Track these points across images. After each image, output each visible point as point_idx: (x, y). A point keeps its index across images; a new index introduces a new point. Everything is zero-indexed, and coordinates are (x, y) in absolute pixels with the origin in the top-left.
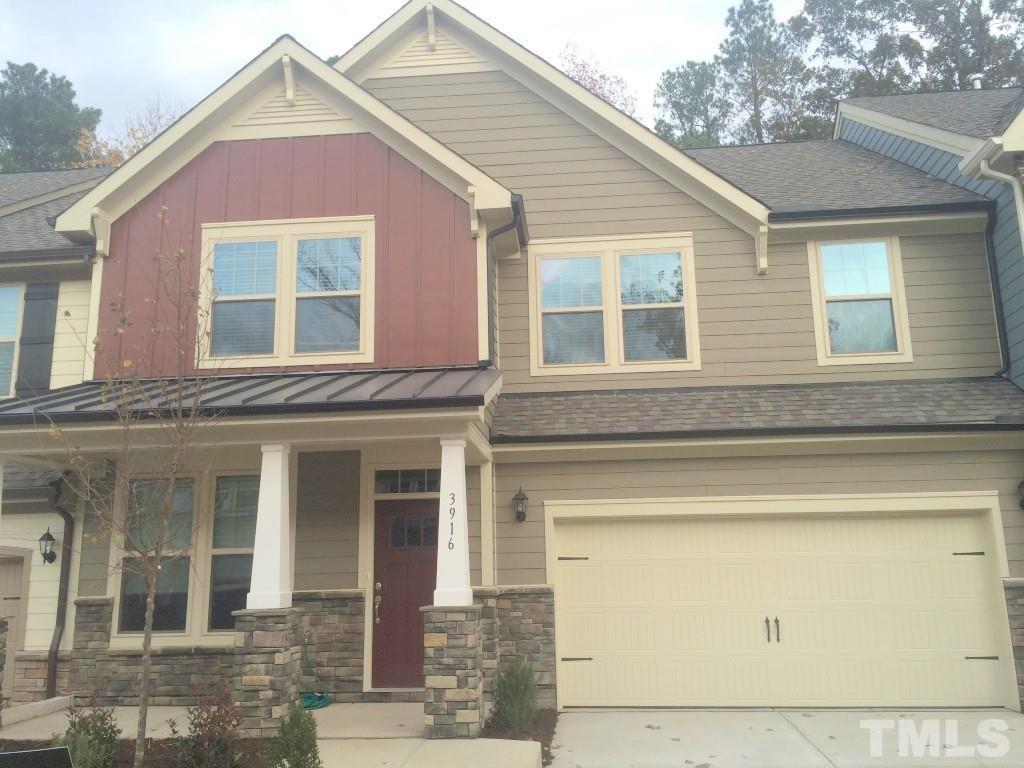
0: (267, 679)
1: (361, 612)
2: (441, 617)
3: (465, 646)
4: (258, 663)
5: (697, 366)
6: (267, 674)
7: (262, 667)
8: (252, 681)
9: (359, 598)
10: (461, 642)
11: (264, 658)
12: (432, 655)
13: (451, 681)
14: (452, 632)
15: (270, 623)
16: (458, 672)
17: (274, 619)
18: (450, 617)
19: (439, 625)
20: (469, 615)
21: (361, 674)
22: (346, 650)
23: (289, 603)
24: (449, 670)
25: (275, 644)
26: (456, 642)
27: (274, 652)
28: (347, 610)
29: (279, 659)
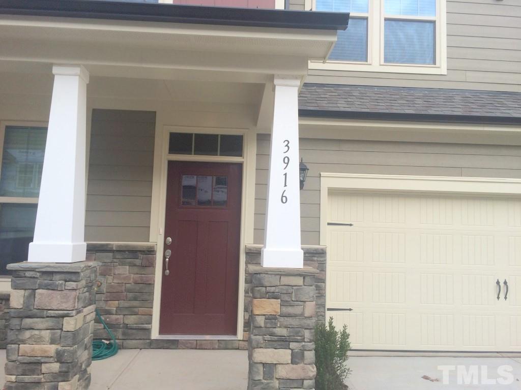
0: (52, 349)
1: (152, 264)
2: (274, 280)
3: (302, 314)
4: (41, 329)
5: (444, 71)
6: (53, 342)
7: (47, 334)
8: (33, 350)
9: (151, 251)
10: (297, 310)
11: (49, 323)
12: (263, 325)
13: (284, 355)
14: (286, 298)
15: (58, 281)
16: (292, 345)
17: (63, 276)
18: (285, 280)
19: (272, 289)
20: (307, 279)
21: (150, 323)
22: (135, 299)
23: (82, 256)
24: (283, 343)
25: (64, 306)
26: (290, 310)
27: (63, 316)
28: (138, 262)
29: (69, 325)
